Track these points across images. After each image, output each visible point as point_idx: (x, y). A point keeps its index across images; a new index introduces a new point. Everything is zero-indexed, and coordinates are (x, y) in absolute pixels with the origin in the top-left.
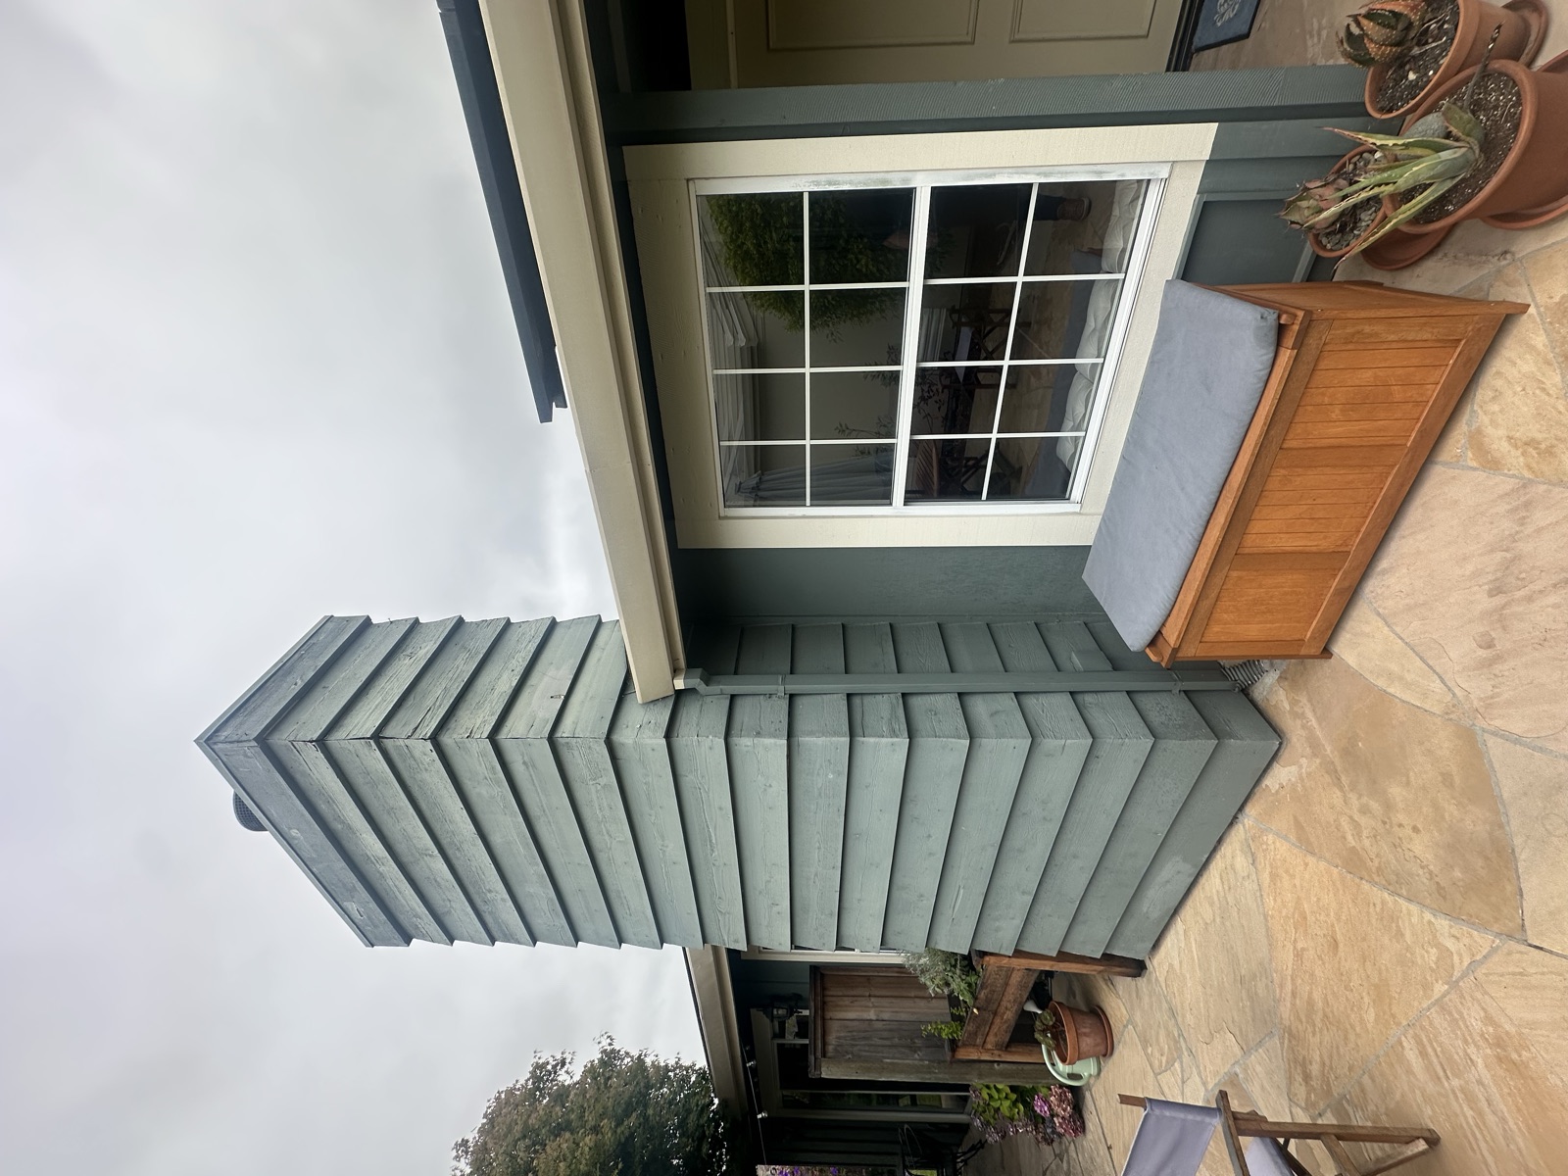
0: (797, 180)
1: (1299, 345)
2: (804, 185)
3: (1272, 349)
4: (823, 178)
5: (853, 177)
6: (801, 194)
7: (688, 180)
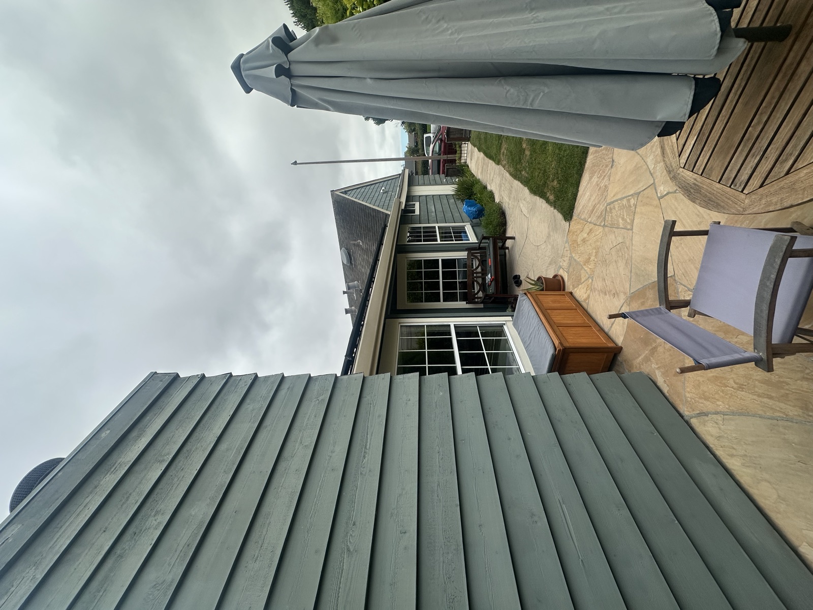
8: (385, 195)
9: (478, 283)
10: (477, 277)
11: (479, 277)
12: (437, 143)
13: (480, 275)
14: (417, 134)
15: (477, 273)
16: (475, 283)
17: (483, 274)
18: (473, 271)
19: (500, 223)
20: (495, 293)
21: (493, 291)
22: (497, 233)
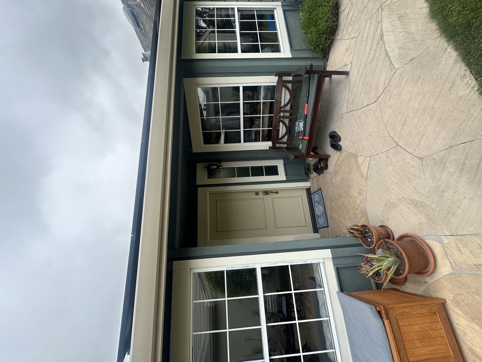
0: (222, 267)
1: (388, 318)
2: (225, 269)
3: (380, 319)
4: (230, 267)
5: (238, 266)
6: (224, 271)
7: (191, 269)
9: (284, 123)
10: (284, 117)
11: (286, 117)
13: (287, 114)
15: (285, 111)
16: (281, 124)
17: (291, 114)
18: (281, 108)
19: (328, 28)
20: (305, 155)
21: (304, 151)
22: (320, 46)
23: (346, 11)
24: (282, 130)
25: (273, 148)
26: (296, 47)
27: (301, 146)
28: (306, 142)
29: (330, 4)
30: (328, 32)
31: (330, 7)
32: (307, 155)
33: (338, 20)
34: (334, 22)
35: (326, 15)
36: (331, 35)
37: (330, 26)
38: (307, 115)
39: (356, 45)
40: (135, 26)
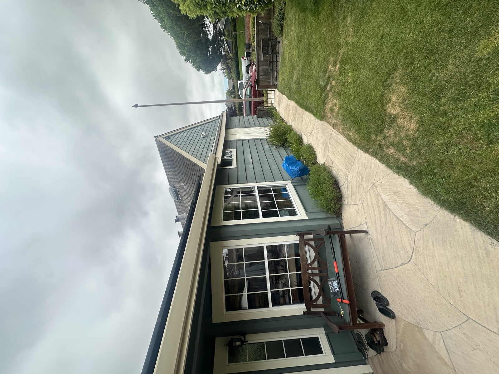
8: (205, 140)
9: (315, 282)
10: (313, 275)
11: (316, 275)
12: (248, 88)
13: (316, 272)
14: (234, 80)
15: (313, 269)
16: (312, 282)
17: (320, 271)
18: (308, 265)
19: (335, 197)
20: (351, 324)
21: (348, 319)
22: (332, 209)
23: (345, 186)
24: (315, 290)
25: (308, 313)
26: (310, 210)
27: (342, 313)
28: (347, 307)
29: (330, 182)
30: (335, 200)
31: (331, 183)
32: (353, 324)
33: (340, 191)
34: (337, 193)
35: (329, 189)
36: (338, 201)
37: (335, 196)
38: (338, 273)
39: (364, 210)
40: (175, 198)
